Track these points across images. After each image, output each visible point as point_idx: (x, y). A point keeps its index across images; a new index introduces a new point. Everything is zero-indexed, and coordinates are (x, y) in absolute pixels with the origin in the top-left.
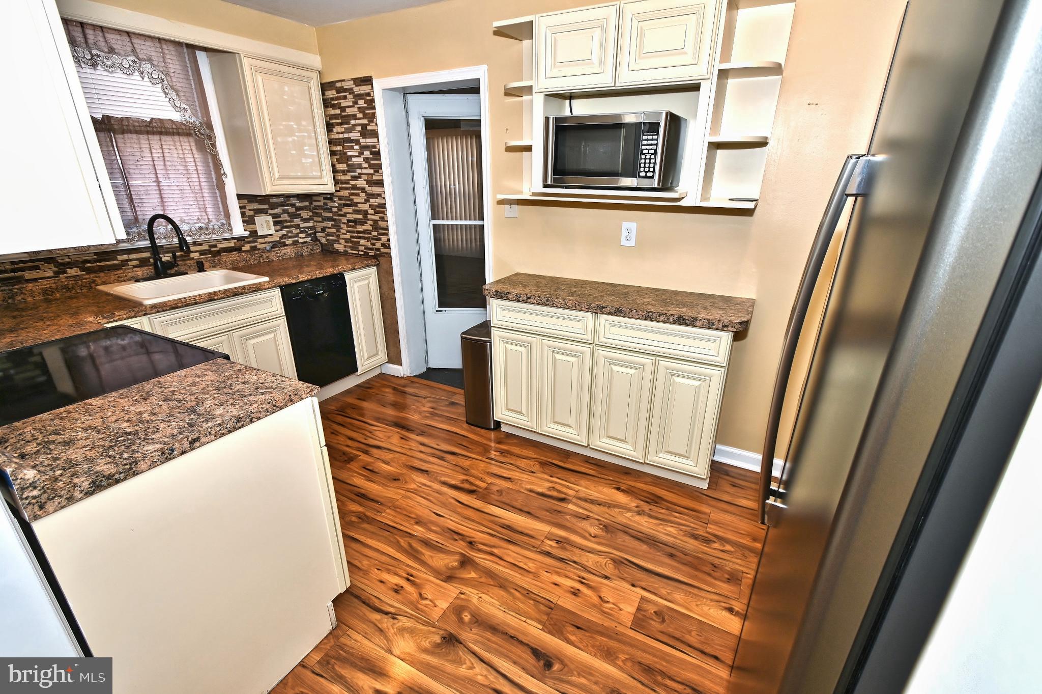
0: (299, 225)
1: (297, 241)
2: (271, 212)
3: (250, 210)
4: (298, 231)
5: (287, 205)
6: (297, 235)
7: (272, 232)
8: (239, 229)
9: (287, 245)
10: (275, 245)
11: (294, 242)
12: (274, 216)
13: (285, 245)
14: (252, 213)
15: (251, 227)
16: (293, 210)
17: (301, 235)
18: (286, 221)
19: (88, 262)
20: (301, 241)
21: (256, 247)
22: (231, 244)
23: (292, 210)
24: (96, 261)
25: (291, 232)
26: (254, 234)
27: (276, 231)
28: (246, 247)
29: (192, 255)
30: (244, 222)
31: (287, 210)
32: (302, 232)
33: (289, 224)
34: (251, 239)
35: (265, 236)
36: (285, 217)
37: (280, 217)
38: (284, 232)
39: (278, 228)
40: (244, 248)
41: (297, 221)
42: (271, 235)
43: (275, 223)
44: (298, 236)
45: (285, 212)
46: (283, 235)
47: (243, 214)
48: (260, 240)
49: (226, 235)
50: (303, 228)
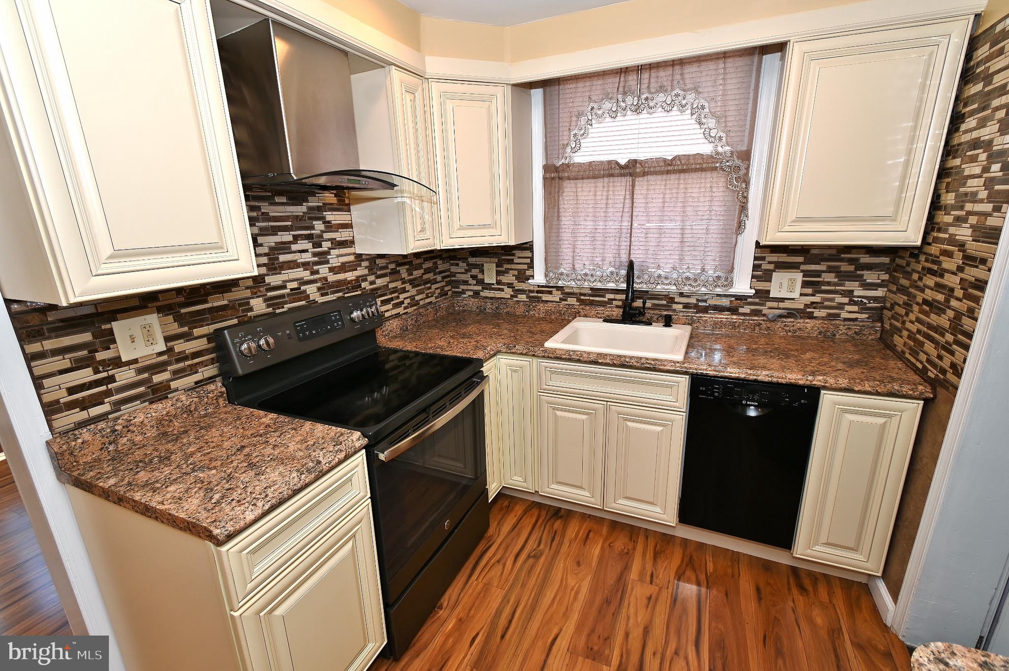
0: (852, 291)
1: (838, 315)
2: (803, 267)
3: (770, 263)
4: (846, 300)
5: (842, 260)
6: (841, 306)
7: (796, 295)
8: (743, 285)
9: (815, 318)
10: (791, 314)
11: (829, 315)
12: (806, 274)
13: (811, 316)
14: (771, 267)
15: (762, 286)
16: (852, 268)
17: (847, 308)
18: (829, 284)
19: (584, 295)
20: (844, 315)
21: (761, 311)
22: (725, 302)
23: (846, 267)
24: (590, 295)
25: (832, 300)
26: (763, 295)
27: (801, 295)
28: (746, 309)
29: (675, 306)
30: (753, 277)
31: (839, 267)
32: (852, 302)
33: (833, 288)
34: (757, 300)
35: (782, 300)
36: (830, 277)
37: (819, 276)
38: (817, 298)
39: (809, 291)
40: (741, 310)
41: (849, 285)
42: (793, 299)
43: (805, 284)
44: (842, 309)
45: (830, 270)
46: (812, 303)
47: (756, 267)
48: (769, 304)
49: (719, 290)
50: (859, 297)
